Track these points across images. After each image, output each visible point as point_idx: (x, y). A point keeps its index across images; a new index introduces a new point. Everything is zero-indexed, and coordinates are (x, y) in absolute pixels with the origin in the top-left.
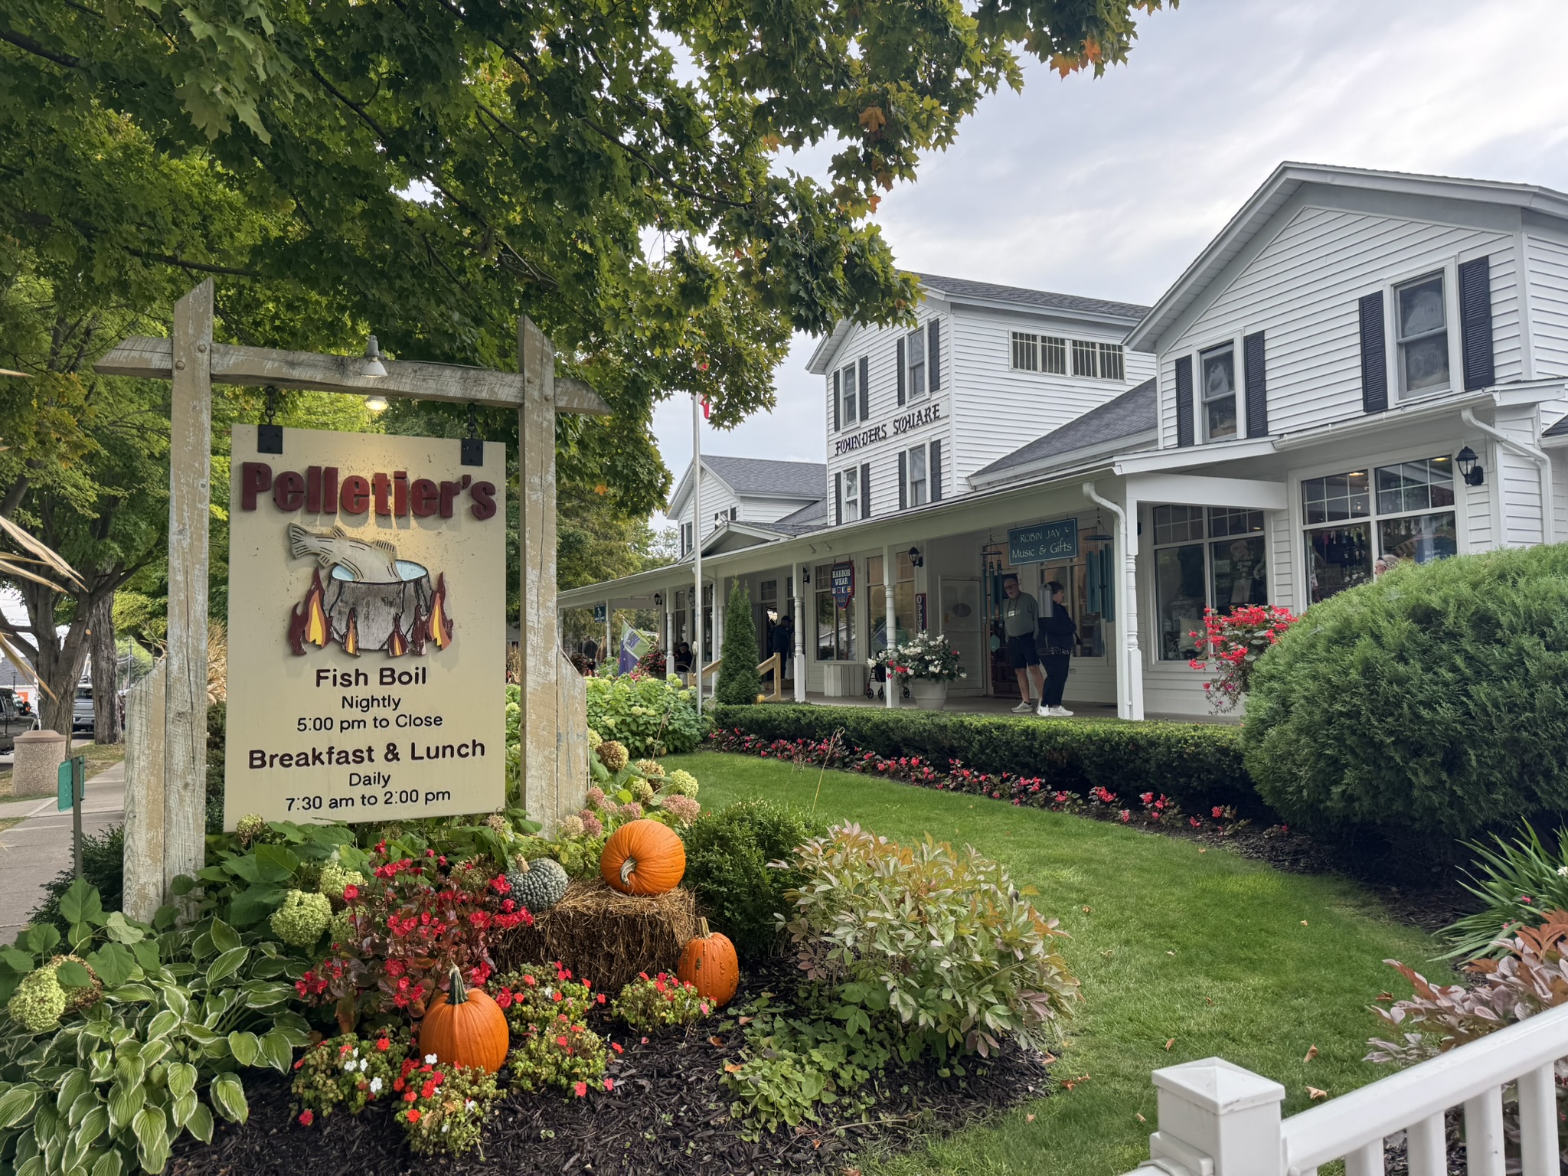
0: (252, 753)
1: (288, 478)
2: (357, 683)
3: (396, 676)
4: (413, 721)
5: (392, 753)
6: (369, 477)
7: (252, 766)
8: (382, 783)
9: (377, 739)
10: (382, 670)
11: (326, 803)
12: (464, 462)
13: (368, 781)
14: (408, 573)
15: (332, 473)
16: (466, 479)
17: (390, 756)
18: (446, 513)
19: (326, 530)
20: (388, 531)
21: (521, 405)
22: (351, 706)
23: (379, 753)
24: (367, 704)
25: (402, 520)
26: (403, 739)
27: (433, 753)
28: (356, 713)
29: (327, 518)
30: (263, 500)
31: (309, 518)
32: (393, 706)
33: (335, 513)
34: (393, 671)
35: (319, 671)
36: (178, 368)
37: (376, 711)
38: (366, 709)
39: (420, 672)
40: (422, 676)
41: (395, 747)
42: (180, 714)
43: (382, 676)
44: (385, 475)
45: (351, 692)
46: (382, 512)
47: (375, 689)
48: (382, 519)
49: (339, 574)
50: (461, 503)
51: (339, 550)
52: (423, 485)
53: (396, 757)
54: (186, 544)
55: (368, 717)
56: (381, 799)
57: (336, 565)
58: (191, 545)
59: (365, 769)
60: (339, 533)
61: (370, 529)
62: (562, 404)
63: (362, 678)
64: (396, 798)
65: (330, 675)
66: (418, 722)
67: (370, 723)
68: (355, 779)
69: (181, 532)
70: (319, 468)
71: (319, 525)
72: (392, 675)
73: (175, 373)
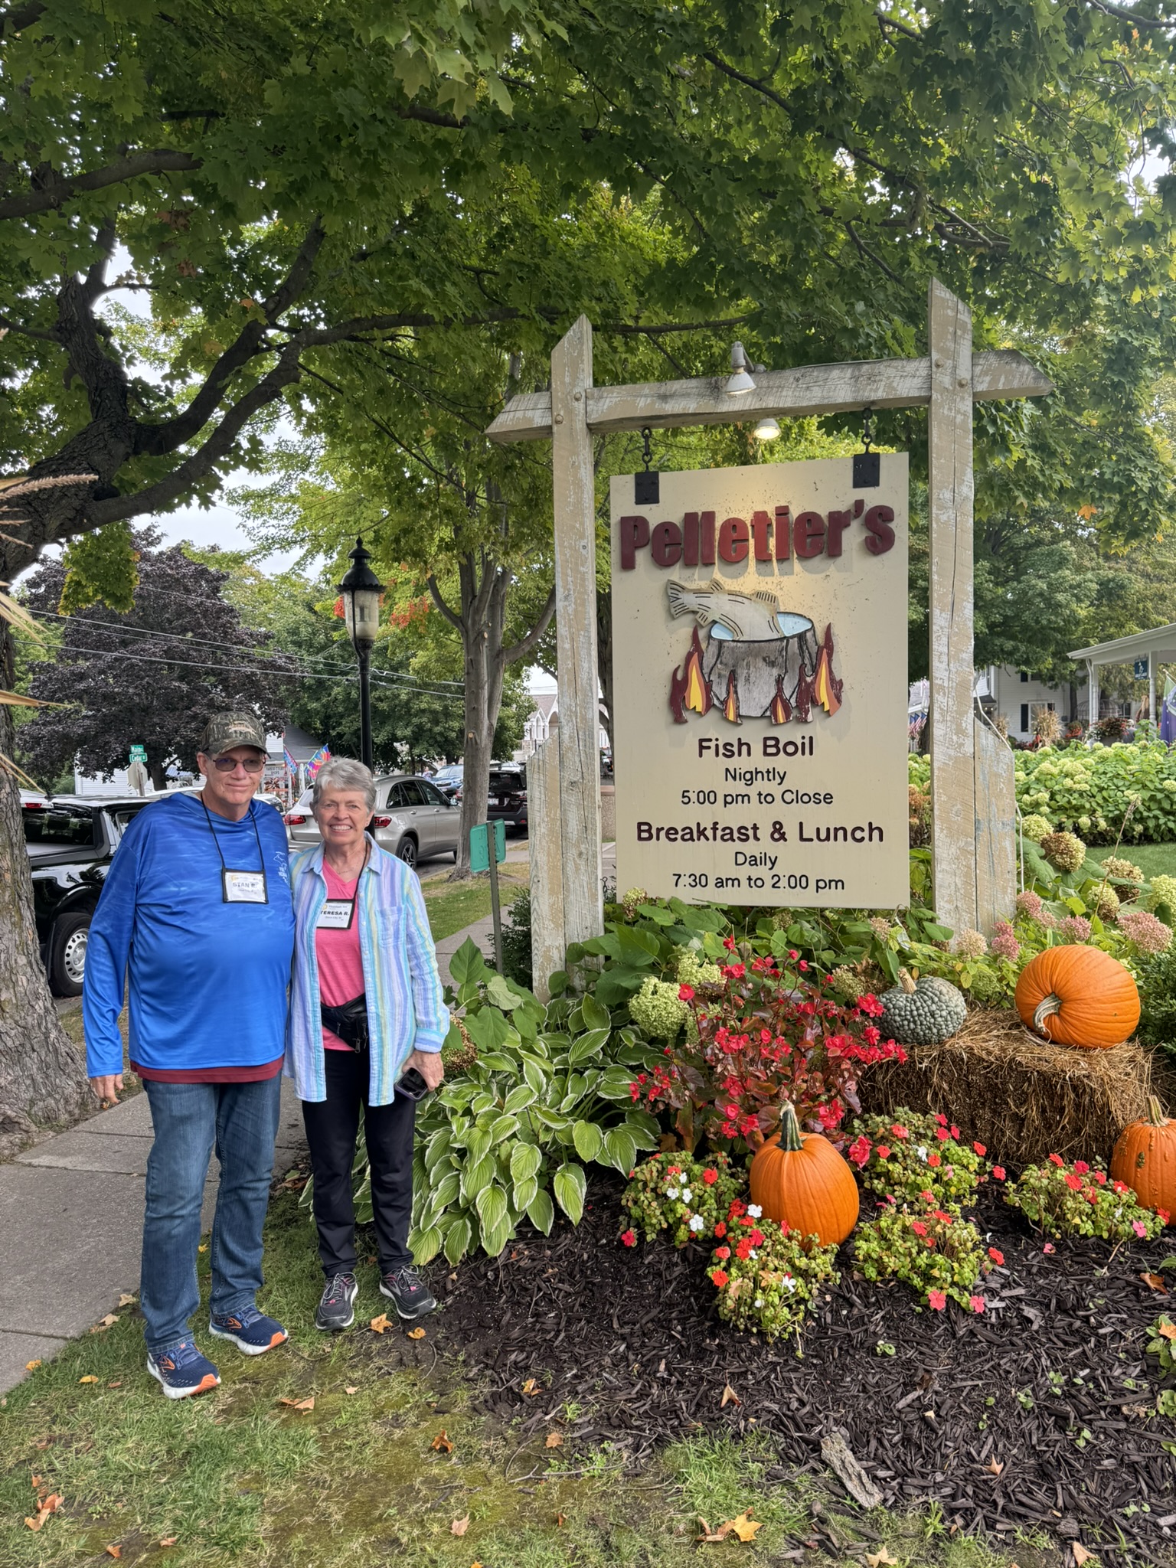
0: (640, 824)
1: (666, 528)
2: (740, 754)
3: (781, 746)
4: (801, 798)
5: (778, 832)
6: (747, 517)
7: (640, 838)
8: (769, 865)
9: (763, 816)
10: (766, 739)
11: (712, 882)
12: (857, 484)
13: (754, 861)
14: (791, 627)
15: (710, 516)
16: (859, 504)
17: (776, 836)
18: (834, 550)
19: (704, 585)
20: (769, 579)
21: (928, 400)
22: (734, 778)
23: (765, 831)
24: (751, 777)
25: (785, 564)
26: (790, 816)
27: (823, 836)
28: (738, 787)
29: (705, 571)
30: (642, 557)
31: (688, 572)
32: (778, 780)
33: (713, 564)
34: (777, 740)
35: (701, 741)
36: (557, 422)
37: (761, 785)
38: (750, 782)
39: (807, 741)
40: (808, 746)
41: (781, 827)
42: (573, 783)
43: (766, 746)
44: (764, 513)
45: (734, 763)
46: (763, 559)
47: (757, 760)
48: (763, 566)
49: (718, 633)
50: (853, 536)
51: (718, 606)
52: (808, 518)
53: (783, 837)
54: (570, 610)
55: (752, 791)
56: (769, 882)
57: (714, 622)
58: (576, 610)
59: (751, 848)
60: (717, 586)
61: (750, 578)
62: (980, 388)
63: (744, 748)
64: (784, 882)
65: (712, 744)
66: (806, 798)
67: (754, 798)
68: (741, 858)
69: (566, 597)
70: (696, 514)
71: (695, 579)
72: (776, 746)
73: (555, 428)
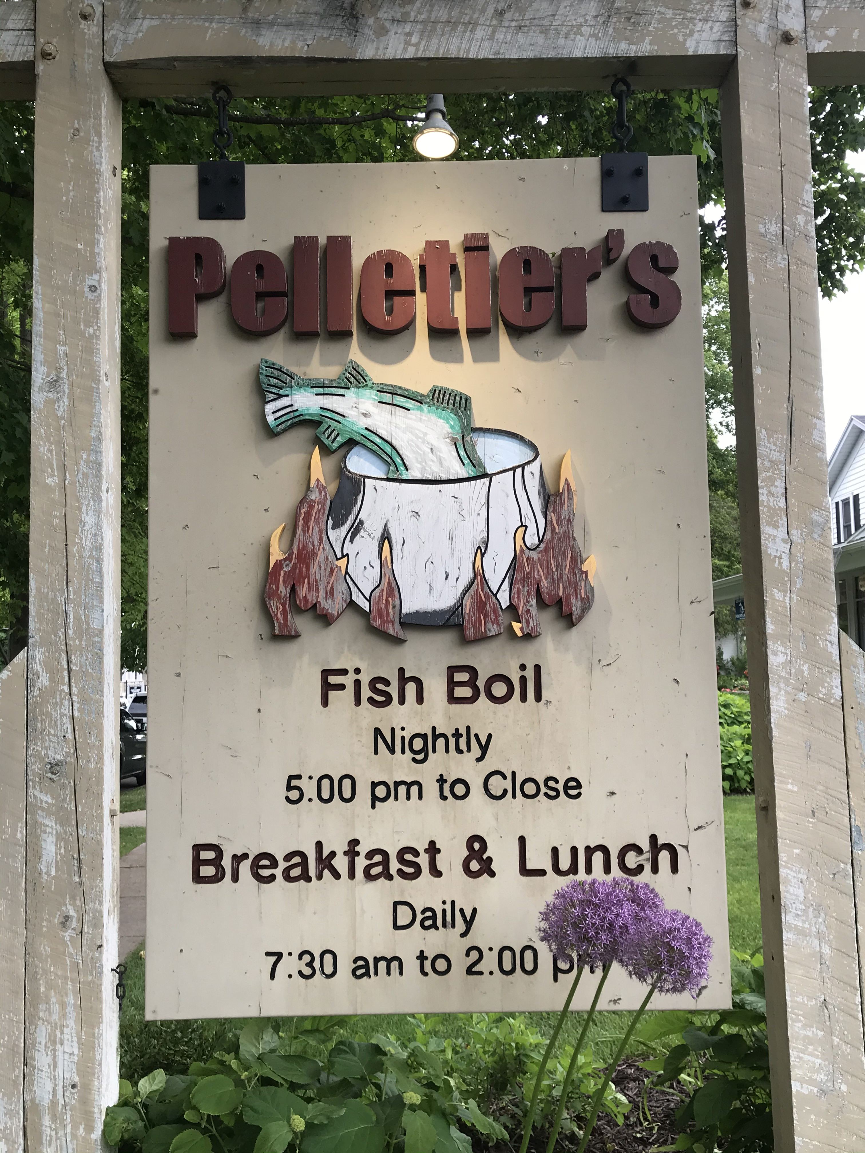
0: (198, 848)
1: (258, 262)
2: (402, 701)
3: (481, 683)
4: (521, 787)
5: (479, 858)
6: (412, 252)
7: (198, 879)
8: (460, 926)
10: (452, 670)
11: (346, 966)
12: (608, 205)
13: (431, 920)
16: (614, 240)
17: (474, 866)
20: (453, 367)
22: (392, 751)
24: (424, 745)
25: (483, 343)
27: (565, 864)
29: (335, 348)
32: (476, 752)
33: (349, 334)
34: (473, 672)
35: (326, 673)
36: (46, 56)
37: (442, 762)
38: (422, 757)
39: (530, 674)
40: (533, 684)
41: (484, 846)
42: (54, 767)
43: (452, 684)
44: (445, 244)
48: (443, 345)
52: (525, 258)
53: (486, 867)
54: (63, 407)
55: (427, 776)
56: (460, 964)
57: (351, 443)
58: (72, 407)
63: (411, 688)
64: (490, 962)
65: (348, 680)
66: (530, 788)
67: (431, 789)
68: (404, 916)
69: (54, 384)
70: (314, 240)
72: (472, 683)
